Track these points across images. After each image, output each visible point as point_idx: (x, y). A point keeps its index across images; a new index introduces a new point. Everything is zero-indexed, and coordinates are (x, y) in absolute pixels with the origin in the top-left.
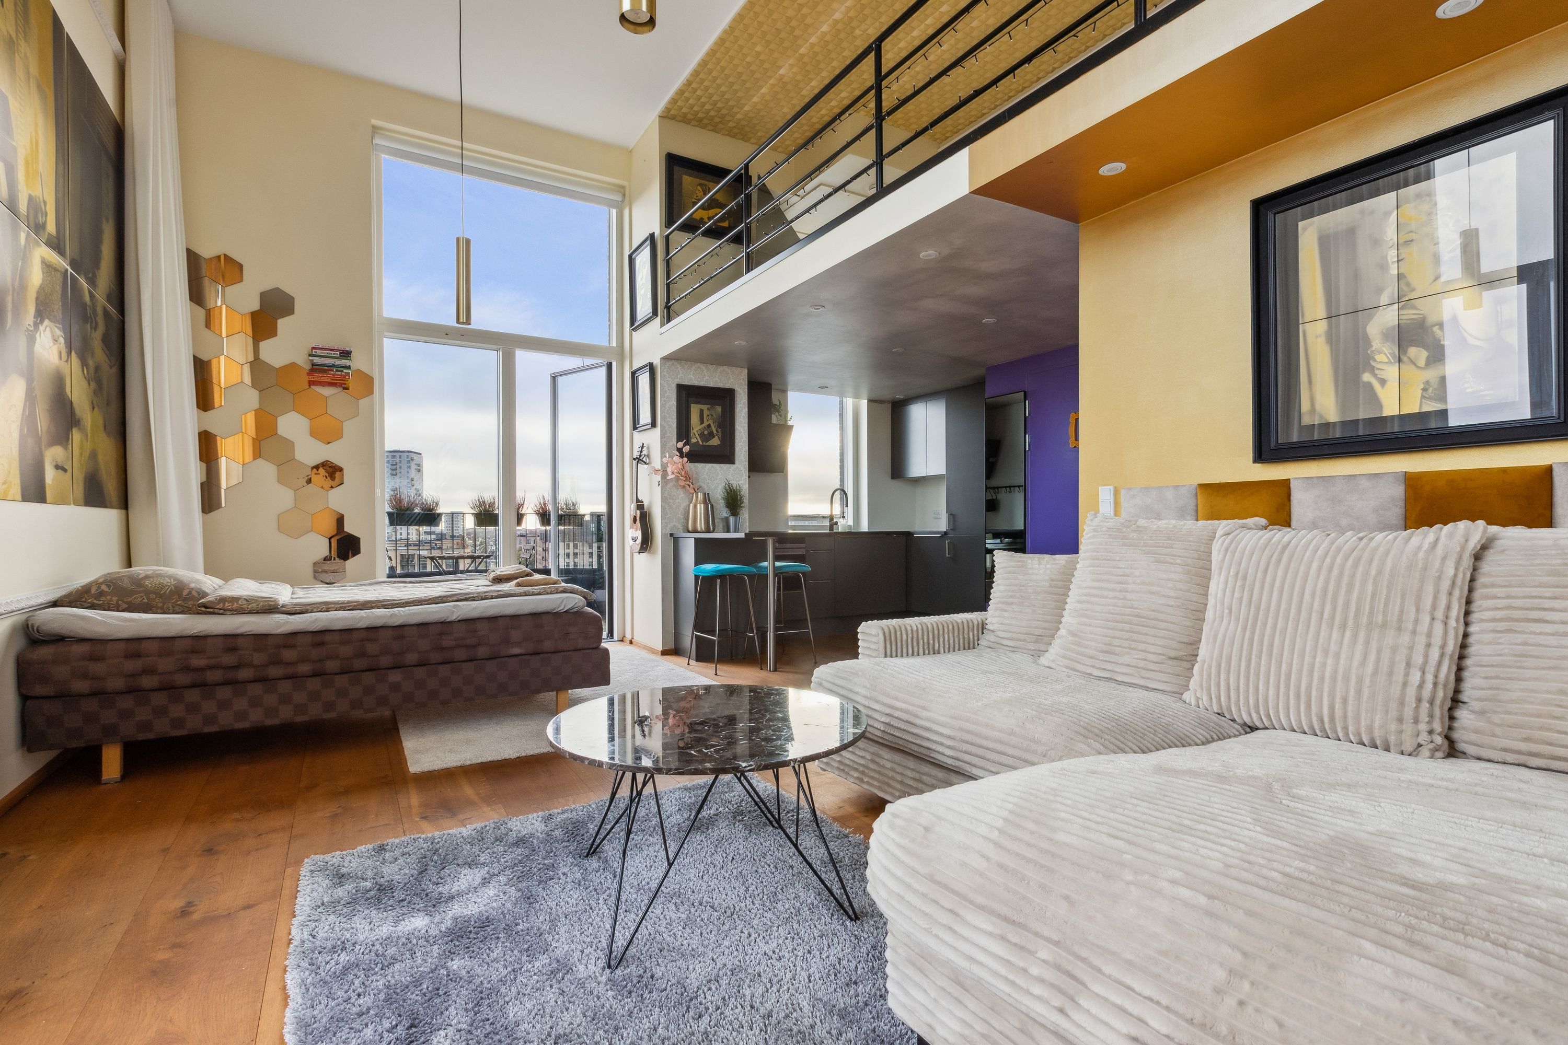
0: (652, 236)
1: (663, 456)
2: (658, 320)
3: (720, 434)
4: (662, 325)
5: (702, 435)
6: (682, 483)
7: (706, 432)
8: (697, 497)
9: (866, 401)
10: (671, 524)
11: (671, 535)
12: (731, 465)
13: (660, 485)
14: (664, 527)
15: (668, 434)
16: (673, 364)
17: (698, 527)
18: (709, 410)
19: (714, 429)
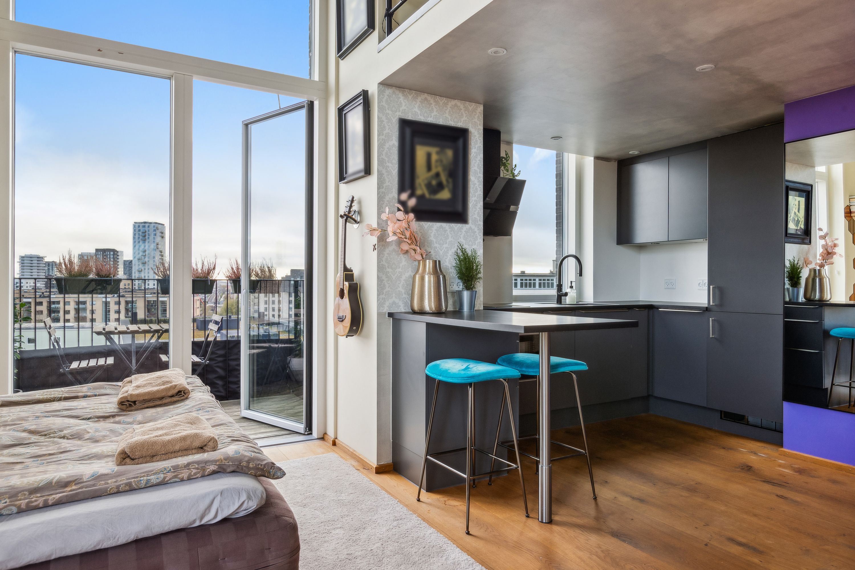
1: (380, 211)
2: (375, 35)
3: (451, 185)
4: (381, 39)
5: (429, 186)
6: (405, 247)
7: (434, 182)
8: (425, 266)
9: (592, 158)
10: (391, 301)
11: (390, 315)
12: (464, 225)
13: (376, 249)
14: (380, 305)
15: (387, 184)
16: (394, 91)
17: (427, 308)
18: (438, 153)
19: (443, 178)
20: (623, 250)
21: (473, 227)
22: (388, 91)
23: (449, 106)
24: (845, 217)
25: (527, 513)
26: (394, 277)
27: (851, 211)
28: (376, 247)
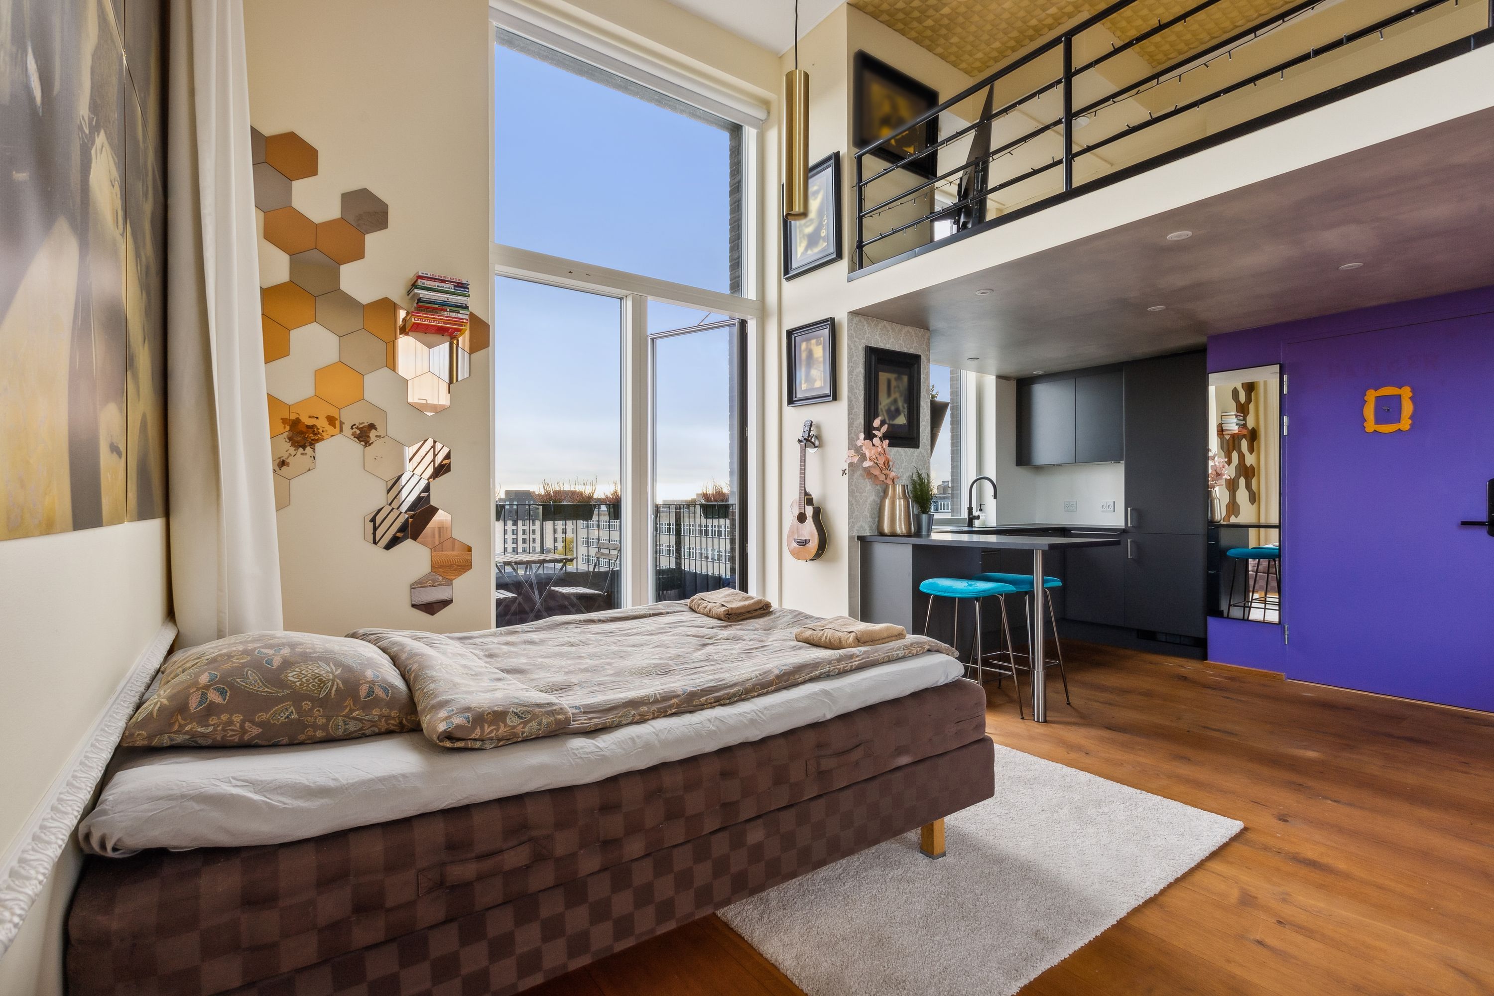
0: (837, 155)
1: (851, 437)
2: (843, 265)
3: (906, 411)
4: (852, 270)
5: (888, 411)
6: (877, 472)
7: (893, 408)
9: (994, 377)
10: (859, 524)
11: (859, 538)
12: (915, 449)
13: (847, 474)
14: (851, 528)
15: (855, 410)
16: (860, 320)
17: (899, 531)
18: (896, 379)
19: (900, 404)
20: (1022, 472)
21: (923, 451)
22: (856, 319)
23: (903, 333)
24: (1218, 434)
25: (1022, 715)
26: (861, 501)
27: (1224, 429)
28: (847, 472)
